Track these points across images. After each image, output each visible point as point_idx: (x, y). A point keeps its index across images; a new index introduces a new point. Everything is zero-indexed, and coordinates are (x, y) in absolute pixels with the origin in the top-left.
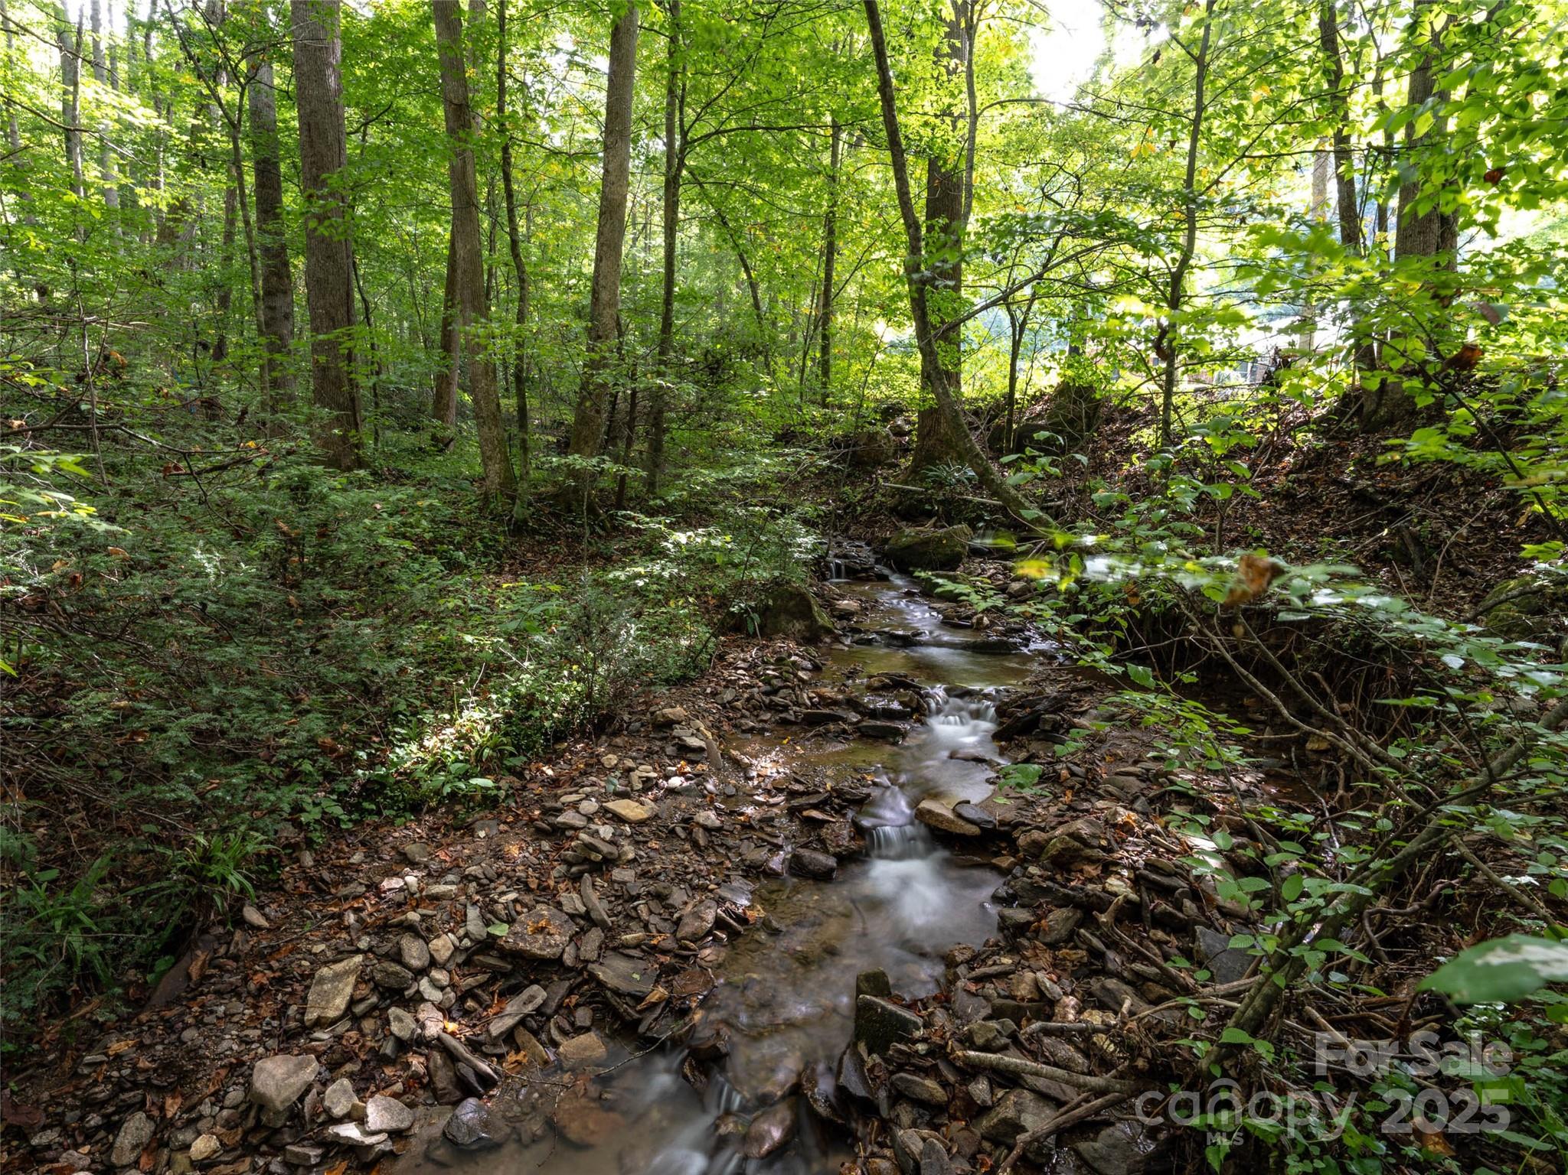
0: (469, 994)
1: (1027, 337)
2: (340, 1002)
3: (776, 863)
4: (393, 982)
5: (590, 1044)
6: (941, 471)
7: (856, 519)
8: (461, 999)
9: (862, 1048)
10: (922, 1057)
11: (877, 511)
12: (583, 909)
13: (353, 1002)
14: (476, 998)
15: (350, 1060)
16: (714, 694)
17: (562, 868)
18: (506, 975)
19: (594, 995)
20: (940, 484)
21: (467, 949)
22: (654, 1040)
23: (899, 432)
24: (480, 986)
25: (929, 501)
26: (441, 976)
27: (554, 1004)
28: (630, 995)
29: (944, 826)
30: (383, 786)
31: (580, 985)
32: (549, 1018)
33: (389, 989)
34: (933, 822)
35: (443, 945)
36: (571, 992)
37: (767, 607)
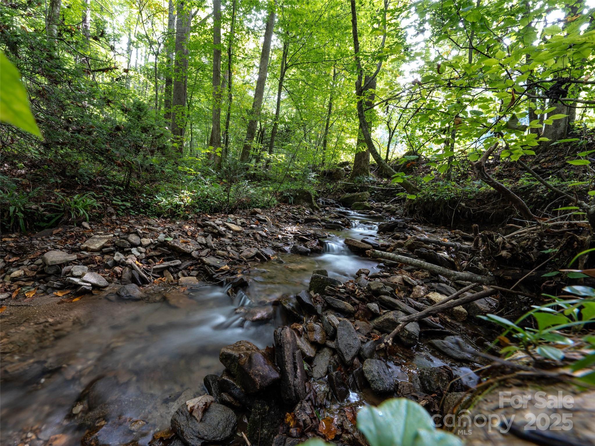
0: (152, 257)
1: (394, 137)
2: (97, 246)
3: (287, 248)
4: (121, 245)
5: (193, 280)
6: (360, 178)
7: (330, 194)
8: (148, 258)
9: (312, 293)
10: (343, 293)
11: (337, 191)
12: (205, 242)
13: (103, 247)
14: (154, 260)
15: (94, 263)
16: (273, 213)
17: (202, 233)
18: (168, 255)
19: (200, 267)
20: (360, 182)
21: (156, 244)
22: (218, 280)
23: (347, 170)
24: (157, 256)
25: (356, 187)
26: (142, 249)
27: (183, 267)
28: (213, 266)
29: (357, 245)
30: (149, 206)
31: (196, 264)
32: (180, 270)
33: (120, 247)
34: (352, 244)
35: (146, 241)
36: (192, 265)
37: (296, 196)
